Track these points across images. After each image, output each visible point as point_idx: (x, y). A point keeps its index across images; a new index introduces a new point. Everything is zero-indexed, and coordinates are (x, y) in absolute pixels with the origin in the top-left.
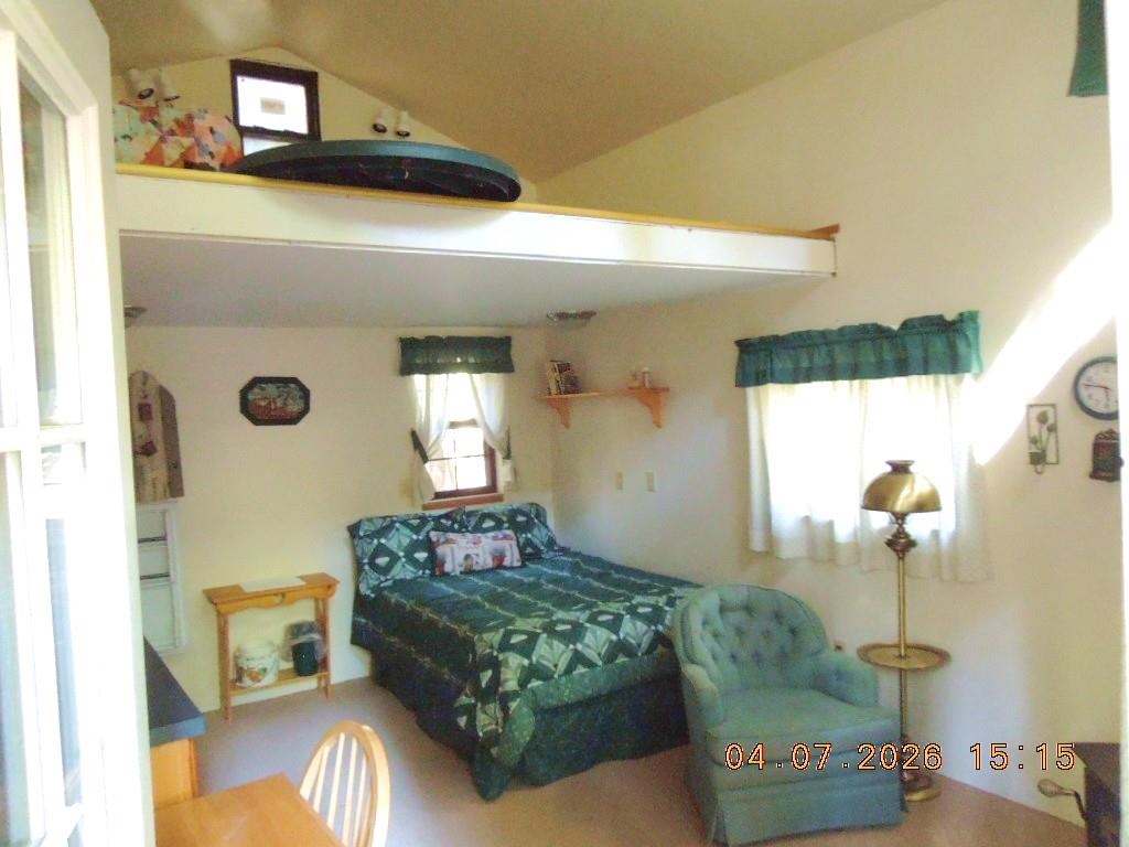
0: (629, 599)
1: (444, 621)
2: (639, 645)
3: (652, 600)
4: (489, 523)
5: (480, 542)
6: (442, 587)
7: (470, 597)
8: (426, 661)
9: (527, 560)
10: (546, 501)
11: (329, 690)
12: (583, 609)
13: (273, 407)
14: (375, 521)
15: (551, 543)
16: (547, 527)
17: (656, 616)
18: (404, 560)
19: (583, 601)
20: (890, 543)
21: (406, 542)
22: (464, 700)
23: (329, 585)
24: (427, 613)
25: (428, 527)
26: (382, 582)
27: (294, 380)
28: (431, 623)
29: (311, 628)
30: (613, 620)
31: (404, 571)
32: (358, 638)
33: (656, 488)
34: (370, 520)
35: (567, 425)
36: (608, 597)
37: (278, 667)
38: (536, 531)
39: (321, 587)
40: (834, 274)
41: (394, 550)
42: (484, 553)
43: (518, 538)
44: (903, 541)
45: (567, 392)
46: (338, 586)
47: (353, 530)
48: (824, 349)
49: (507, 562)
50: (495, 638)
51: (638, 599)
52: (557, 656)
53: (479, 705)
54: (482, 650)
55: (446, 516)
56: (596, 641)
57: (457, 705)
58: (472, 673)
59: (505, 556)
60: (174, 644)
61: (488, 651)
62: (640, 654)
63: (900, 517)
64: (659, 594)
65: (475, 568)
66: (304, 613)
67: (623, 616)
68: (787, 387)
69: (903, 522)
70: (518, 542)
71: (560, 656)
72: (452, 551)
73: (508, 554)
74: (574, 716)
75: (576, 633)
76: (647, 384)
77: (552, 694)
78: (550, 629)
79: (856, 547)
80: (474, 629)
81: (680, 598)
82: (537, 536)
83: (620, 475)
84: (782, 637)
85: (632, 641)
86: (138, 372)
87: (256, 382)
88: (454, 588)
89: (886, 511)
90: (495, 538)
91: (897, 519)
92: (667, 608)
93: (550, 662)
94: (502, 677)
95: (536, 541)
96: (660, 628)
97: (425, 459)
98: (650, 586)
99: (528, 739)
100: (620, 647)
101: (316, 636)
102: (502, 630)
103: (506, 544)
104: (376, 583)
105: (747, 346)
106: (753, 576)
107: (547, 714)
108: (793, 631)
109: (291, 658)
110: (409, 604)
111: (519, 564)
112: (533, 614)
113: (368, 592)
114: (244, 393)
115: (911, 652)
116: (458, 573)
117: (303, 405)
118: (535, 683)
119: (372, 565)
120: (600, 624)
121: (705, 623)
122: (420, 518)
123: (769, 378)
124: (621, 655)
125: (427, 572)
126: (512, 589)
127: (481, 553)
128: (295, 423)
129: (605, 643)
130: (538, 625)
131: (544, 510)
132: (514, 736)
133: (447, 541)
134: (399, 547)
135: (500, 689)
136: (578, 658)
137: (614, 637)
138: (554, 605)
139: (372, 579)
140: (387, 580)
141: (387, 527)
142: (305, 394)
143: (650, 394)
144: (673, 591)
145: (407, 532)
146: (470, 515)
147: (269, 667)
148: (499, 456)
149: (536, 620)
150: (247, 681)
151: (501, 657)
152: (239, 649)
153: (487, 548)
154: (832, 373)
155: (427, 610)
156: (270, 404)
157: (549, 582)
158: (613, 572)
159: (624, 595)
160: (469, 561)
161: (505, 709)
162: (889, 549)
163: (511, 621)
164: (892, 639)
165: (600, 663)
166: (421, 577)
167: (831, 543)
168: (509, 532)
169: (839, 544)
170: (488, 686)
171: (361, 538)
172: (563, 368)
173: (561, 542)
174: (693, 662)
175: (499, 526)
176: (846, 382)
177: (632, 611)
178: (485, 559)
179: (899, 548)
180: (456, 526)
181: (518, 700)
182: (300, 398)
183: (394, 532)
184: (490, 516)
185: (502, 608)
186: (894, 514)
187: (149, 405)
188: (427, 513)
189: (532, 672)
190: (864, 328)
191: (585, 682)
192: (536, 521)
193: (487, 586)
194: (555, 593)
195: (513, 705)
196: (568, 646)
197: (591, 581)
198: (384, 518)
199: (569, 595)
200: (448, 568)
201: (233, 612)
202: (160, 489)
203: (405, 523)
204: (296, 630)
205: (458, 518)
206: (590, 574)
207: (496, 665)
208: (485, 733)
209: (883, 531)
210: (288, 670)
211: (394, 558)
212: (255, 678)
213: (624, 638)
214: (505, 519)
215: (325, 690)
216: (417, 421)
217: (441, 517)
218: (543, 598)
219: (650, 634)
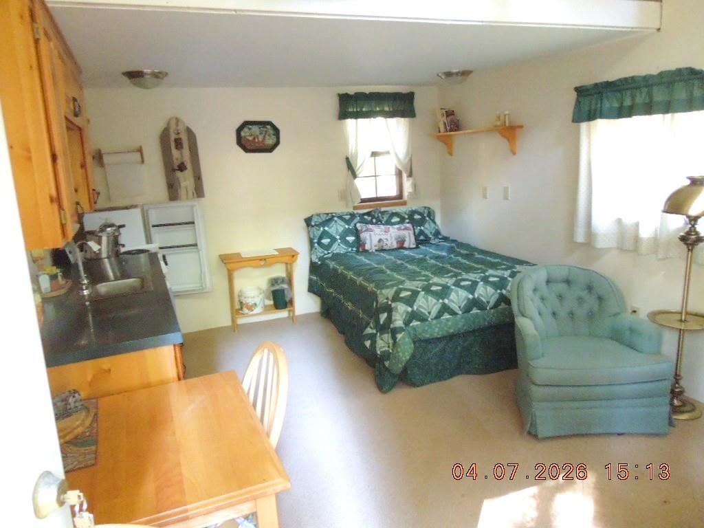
0: (484, 272)
1: (359, 280)
2: (488, 302)
3: (499, 273)
4: (395, 219)
5: (389, 231)
6: (362, 258)
7: (379, 266)
8: (349, 306)
9: (420, 244)
10: (435, 205)
11: (294, 318)
12: (451, 277)
13: (257, 140)
14: (321, 215)
15: (437, 233)
16: (435, 223)
17: (501, 283)
18: (339, 241)
19: (452, 271)
20: (683, 239)
21: (341, 229)
22: (369, 331)
23: (293, 255)
24: (350, 275)
25: (355, 221)
26: (325, 254)
27: (270, 123)
28: (353, 282)
29: (283, 281)
30: (472, 284)
31: (338, 248)
32: (312, 288)
33: (509, 198)
34: (318, 215)
35: (451, 154)
36: (468, 269)
37: (264, 303)
38: (427, 225)
39: (289, 256)
40: (659, 30)
41: (334, 235)
42: (392, 238)
43: (414, 229)
44: (693, 237)
45: (451, 130)
46: (299, 255)
47: (308, 221)
48: (644, 90)
49: (406, 245)
50: (389, 292)
51: (491, 272)
52: (430, 306)
53: (378, 334)
54: (382, 300)
55: (368, 214)
56: (458, 298)
57: (365, 333)
58: (375, 314)
59: (405, 241)
60: (202, 286)
61: (386, 301)
62: (488, 308)
63: (694, 220)
64: (506, 269)
65: (385, 247)
66: (279, 271)
67: (478, 282)
68: (612, 121)
69: (695, 224)
70: (414, 233)
71: (432, 308)
72: (370, 236)
73: (407, 239)
74: (441, 346)
75: (444, 292)
76: (507, 124)
77: (427, 331)
78: (427, 289)
79: (655, 241)
80: (377, 286)
81: (519, 272)
82: (428, 228)
83: (485, 189)
84: (591, 302)
85: (484, 300)
86: (172, 118)
87: (246, 124)
88: (369, 260)
89: (683, 214)
90: (399, 229)
91: (690, 220)
92: (510, 279)
93: (425, 310)
94: (393, 318)
95: (426, 232)
96: (504, 292)
97: (355, 176)
98: (500, 264)
99: (408, 358)
100: (475, 303)
101: (285, 286)
102: (395, 288)
103: (406, 233)
104: (322, 255)
105: (584, 91)
106: (574, 260)
107: (422, 344)
108: (600, 298)
109: (272, 298)
110: (340, 269)
111: (413, 246)
112: (417, 279)
113: (317, 261)
114: (239, 130)
115: (689, 317)
116: (374, 251)
117: (275, 139)
118: (415, 323)
119: (319, 243)
120: (462, 287)
121: (535, 290)
122: (350, 214)
123: (598, 115)
124: (475, 308)
125: (354, 249)
126: (407, 262)
127: (389, 239)
128: (271, 152)
129: (464, 300)
130: (420, 286)
131: (434, 211)
132: (399, 356)
133: (367, 230)
134: (337, 232)
135: (392, 326)
136: (445, 309)
137: (471, 296)
138: (432, 273)
139: (320, 252)
140: (329, 253)
141: (329, 220)
142: (277, 131)
143: (510, 131)
144: (515, 268)
145: (342, 223)
146: (383, 213)
147: (258, 303)
148: (405, 175)
149: (418, 282)
150: (246, 311)
151: (393, 305)
152: (241, 291)
153: (393, 235)
154: (649, 109)
155: (351, 273)
156: (254, 139)
157: (431, 258)
158: (476, 254)
159: (480, 269)
160: (381, 243)
161: (394, 338)
162: (681, 243)
163: (402, 282)
164: (676, 307)
165: (460, 313)
166: (350, 252)
167: (637, 239)
168: (408, 225)
169: (642, 238)
170: (384, 323)
171: (313, 226)
172: (450, 113)
173: (444, 233)
174: (523, 316)
175: (402, 220)
176: (660, 116)
177: (485, 280)
178: (392, 243)
179: (689, 242)
180: (374, 221)
181: (403, 333)
182: (274, 135)
183: (333, 223)
184: (397, 214)
185: (398, 273)
186: (688, 217)
187: (180, 139)
188: (355, 212)
189: (414, 316)
190: (679, 72)
191: (449, 324)
192: (427, 218)
193: (391, 259)
194: (435, 266)
195: (399, 336)
196: (438, 300)
197: (460, 259)
198: (327, 214)
199: (443, 267)
200: (367, 247)
201: (237, 269)
202: (190, 193)
203: (340, 217)
204: (274, 281)
205: (376, 216)
206: (460, 254)
207: (389, 310)
208: (381, 352)
209: (679, 230)
210: (271, 305)
211: (333, 240)
212: (250, 308)
213: (478, 297)
214: (406, 217)
215: (292, 318)
216: (350, 150)
217: (365, 214)
218: (426, 269)
219: (497, 296)
